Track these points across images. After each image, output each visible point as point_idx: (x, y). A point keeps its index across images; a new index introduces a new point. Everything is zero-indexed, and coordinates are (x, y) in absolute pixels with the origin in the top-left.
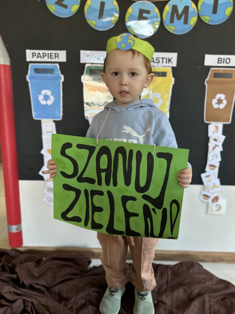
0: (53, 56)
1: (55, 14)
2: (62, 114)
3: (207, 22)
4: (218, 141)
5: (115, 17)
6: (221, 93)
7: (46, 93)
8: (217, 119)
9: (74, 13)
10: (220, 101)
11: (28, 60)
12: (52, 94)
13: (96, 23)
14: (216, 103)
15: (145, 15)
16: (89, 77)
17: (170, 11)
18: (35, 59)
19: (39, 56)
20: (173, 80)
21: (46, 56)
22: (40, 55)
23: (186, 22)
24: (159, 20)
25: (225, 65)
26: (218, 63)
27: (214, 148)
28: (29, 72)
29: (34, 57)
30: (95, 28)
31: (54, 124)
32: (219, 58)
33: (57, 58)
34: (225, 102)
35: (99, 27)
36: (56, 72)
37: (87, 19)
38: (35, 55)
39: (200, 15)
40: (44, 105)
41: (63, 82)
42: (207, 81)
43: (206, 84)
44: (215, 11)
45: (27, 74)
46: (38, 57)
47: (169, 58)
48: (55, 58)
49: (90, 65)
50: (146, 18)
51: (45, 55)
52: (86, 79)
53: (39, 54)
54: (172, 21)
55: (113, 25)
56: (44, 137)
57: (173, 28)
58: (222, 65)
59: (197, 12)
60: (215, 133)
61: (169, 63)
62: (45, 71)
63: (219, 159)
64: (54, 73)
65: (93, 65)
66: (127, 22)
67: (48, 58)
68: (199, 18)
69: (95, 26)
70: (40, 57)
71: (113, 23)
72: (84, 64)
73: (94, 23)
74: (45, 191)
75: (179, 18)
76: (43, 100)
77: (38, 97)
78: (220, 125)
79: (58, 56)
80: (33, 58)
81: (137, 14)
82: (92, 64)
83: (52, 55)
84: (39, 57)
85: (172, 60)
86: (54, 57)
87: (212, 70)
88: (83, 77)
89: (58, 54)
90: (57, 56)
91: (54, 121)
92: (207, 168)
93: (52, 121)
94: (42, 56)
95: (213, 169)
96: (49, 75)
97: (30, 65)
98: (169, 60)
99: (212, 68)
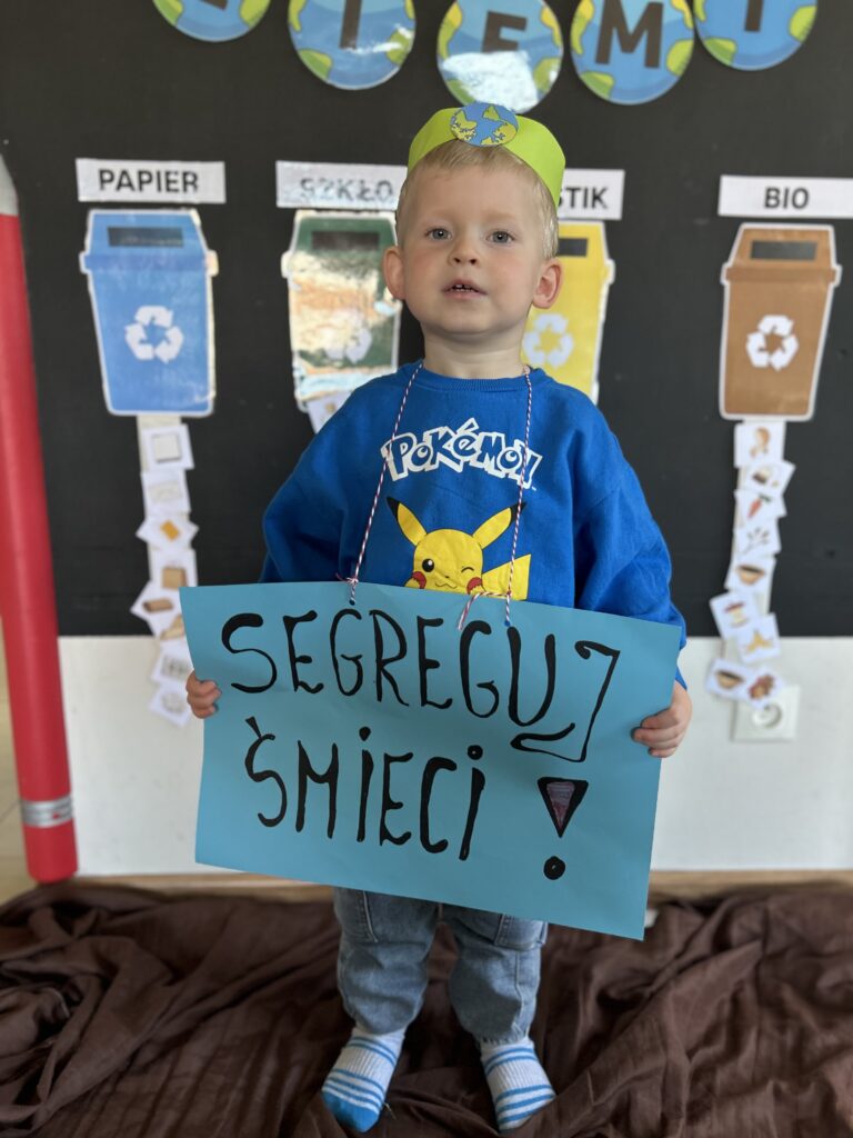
0: (175, 182)
1: (182, 28)
2: (212, 394)
3: (727, 62)
4: (770, 481)
5: (401, 39)
6: (777, 312)
7: (153, 319)
8: (764, 407)
9: (252, 24)
10: (773, 342)
11: (83, 197)
12: (175, 322)
13: (333, 61)
14: (761, 350)
15: (507, 34)
16: (311, 258)
17: (598, 21)
18: (110, 193)
19: (125, 181)
20: (610, 266)
21: (150, 181)
22: (129, 178)
23: (653, 60)
24: (560, 52)
25: (791, 212)
26: (767, 205)
27: (756, 507)
28: (88, 241)
29: (107, 186)
30: (329, 81)
31: (183, 431)
32: (769, 190)
33: (190, 188)
34: (791, 345)
35: (343, 77)
36: (188, 241)
37: (298, 47)
38: (111, 180)
39: (702, 36)
40: (146, 363)
41: (215, 280)
42: (729, 270)
43: (725, 282)
44: (753, 22)
45: (82, 247)
46: (120, 186)
47: (594, 190)
48: (185, 190)
49: (312, 214)
50: (511, 46)
51: (145, 177)
52: (298, 265)
53: (124, 173)
54: (603, 56)
55: (395, 71)
56: (148, 478)
57: (608, 80)
58: (779, 212)
59: (690, 23)
60: (760, 454)
61: (593, 206)
62: (147, 236)
63: (774, 545)
64: (181, 246)
65: (324, 215)
66: (443, 60)
67: (159, 189)
68: (699, 46)
69: (330, 72)
70: (130, 185)
71: (393, 64)
72: (291, 212)
73: (326, 60)
74: (157, 676)
75: (628, 45)
76: (142, 342)
77: (125, 332)
78: (776, 427)
79: (193, 183)
80: (102, 188)
81: (478, 31)
82: (319, 210)
83: (172, 177)
84: (125, 185)
85: (604, 197)
86: (179, 185)
87: (747, 231)
88: (286, 259)
89: (195, 177)
90: (190, 182)
91: (185, 420)
92: (733, 579)
93: (178, 421)
94: (135, 182)
95: (751, 582)
96: (164, 253)
97: (93, 213)
98: (596, 198)
99: (746, 226)
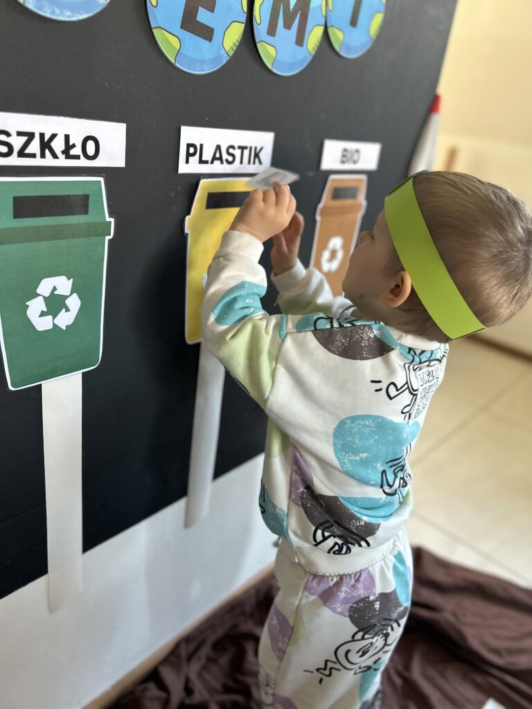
3: (337, 47)
6: (337, 235)
10: (333, 255)
25: (351, 166)
26: (342, 161)
34: (340, 255)
39: (328, 23)
43: (318, 218)
47: (256, 149)
57: (273, 52)
58: (347, 166)
59: (324, 12)
61: (254, 162)
85: (261, 155)
87: (333, 180)
98: (256, 156)
99: (332, 177)
